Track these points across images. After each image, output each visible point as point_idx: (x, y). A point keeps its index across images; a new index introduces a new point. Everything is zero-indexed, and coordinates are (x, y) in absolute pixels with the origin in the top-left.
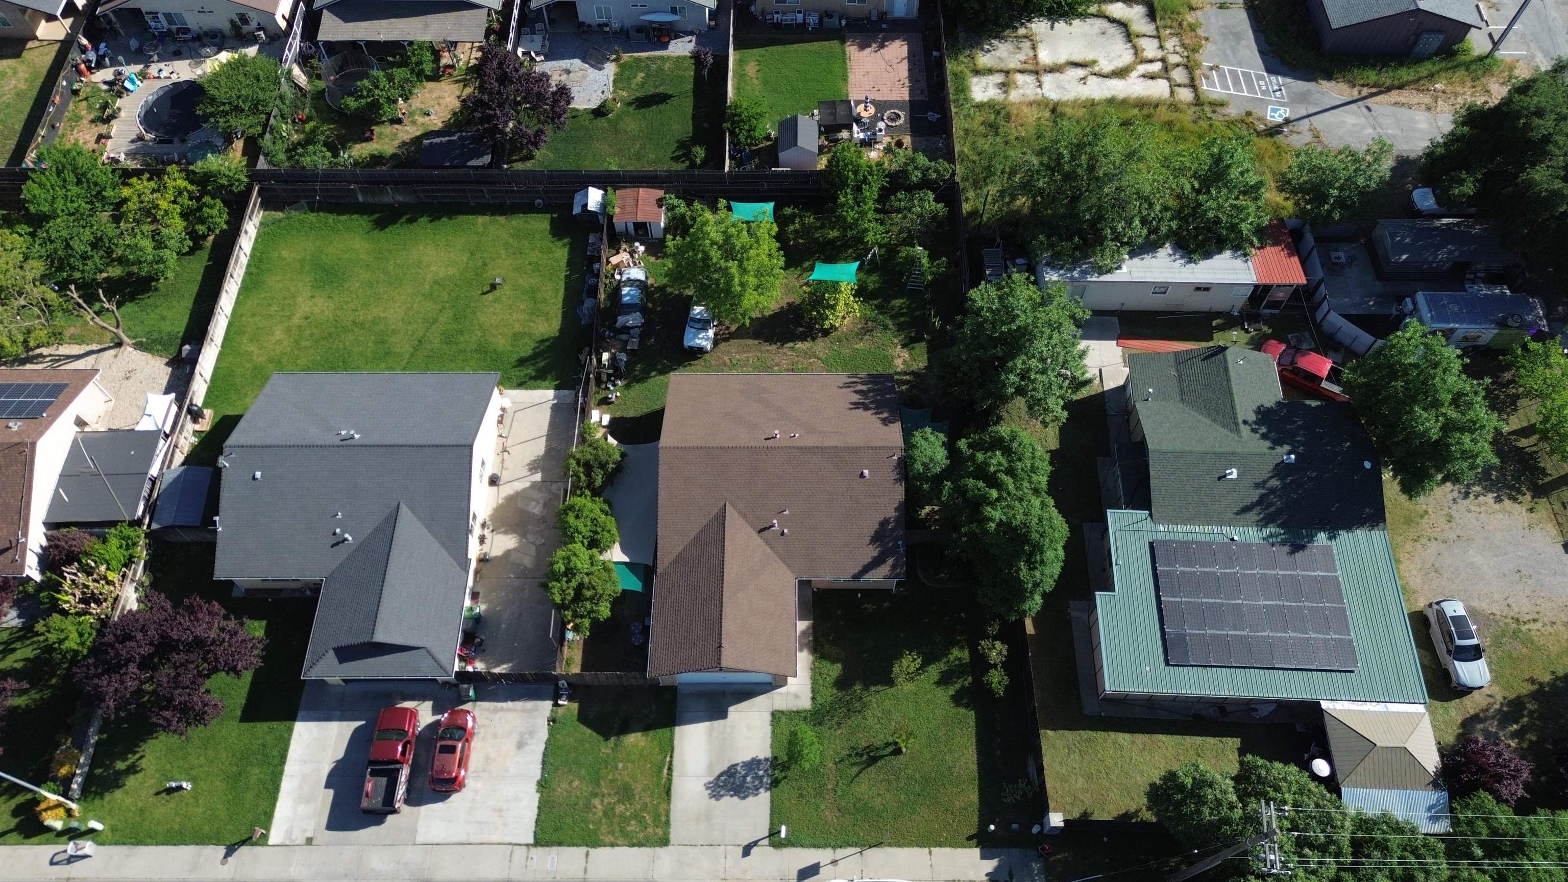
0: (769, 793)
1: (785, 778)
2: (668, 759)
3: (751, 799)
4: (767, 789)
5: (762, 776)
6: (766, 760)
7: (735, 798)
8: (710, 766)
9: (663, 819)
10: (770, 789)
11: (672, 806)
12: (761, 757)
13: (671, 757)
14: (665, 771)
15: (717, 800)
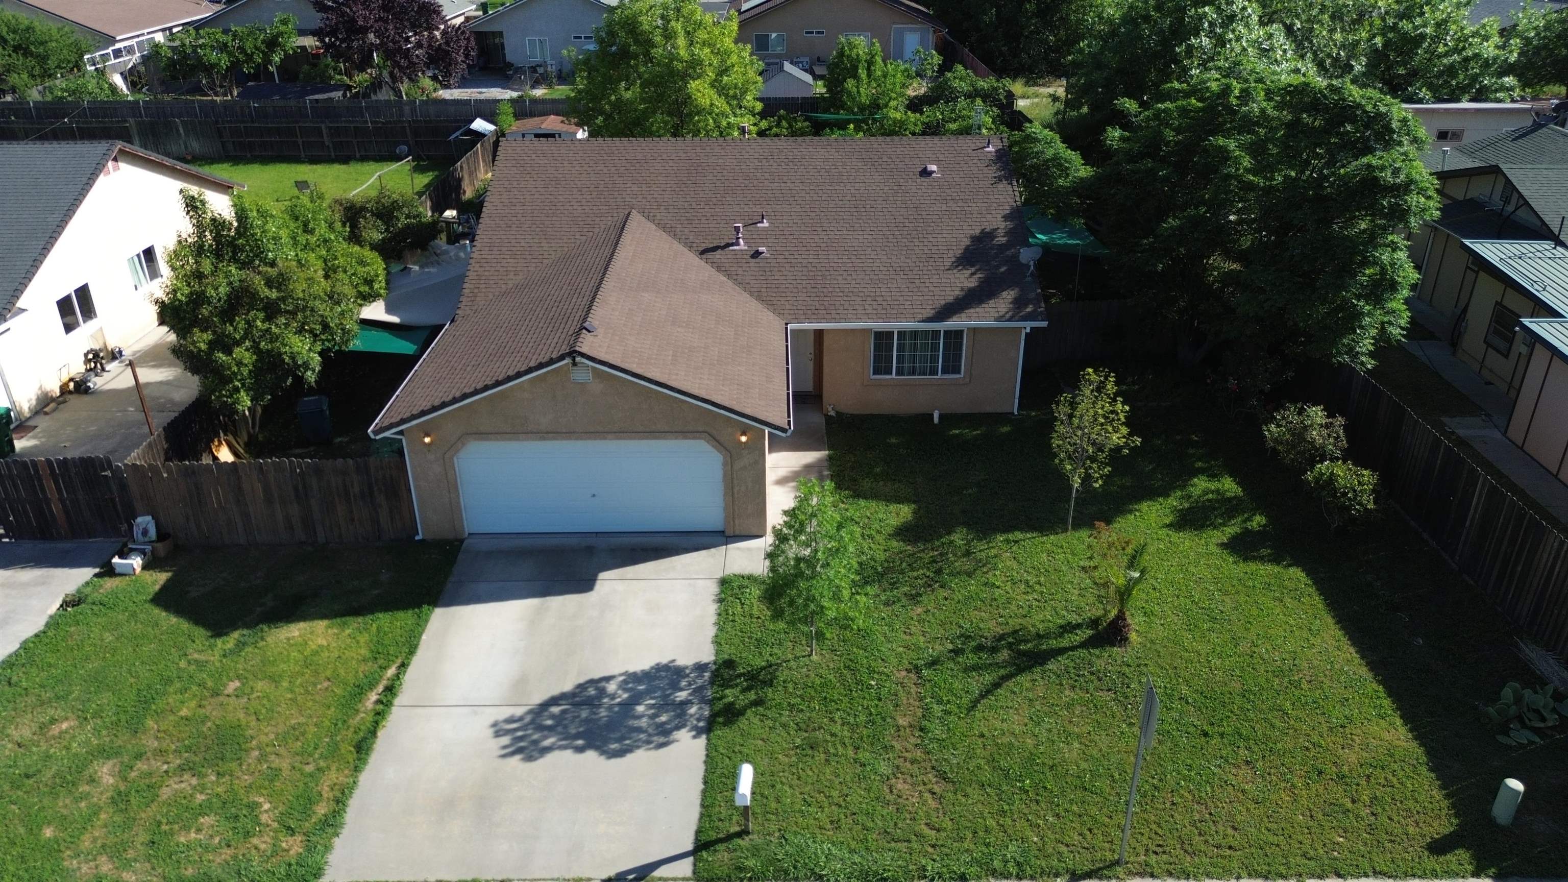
0: (702, 741)
1: (758, 703)
2: (391, 672)
3: (641, 758)
4: (699, 732)
5: (686, 703)
6: (700, 668)
7: (591, 755)
8: (521, 683)
9: (321, 810)
10: (708, 729)
11: (364, 778)
12: (685, 660)
13: (404, 666)
14: (373, 697)
15: (530, 758)
